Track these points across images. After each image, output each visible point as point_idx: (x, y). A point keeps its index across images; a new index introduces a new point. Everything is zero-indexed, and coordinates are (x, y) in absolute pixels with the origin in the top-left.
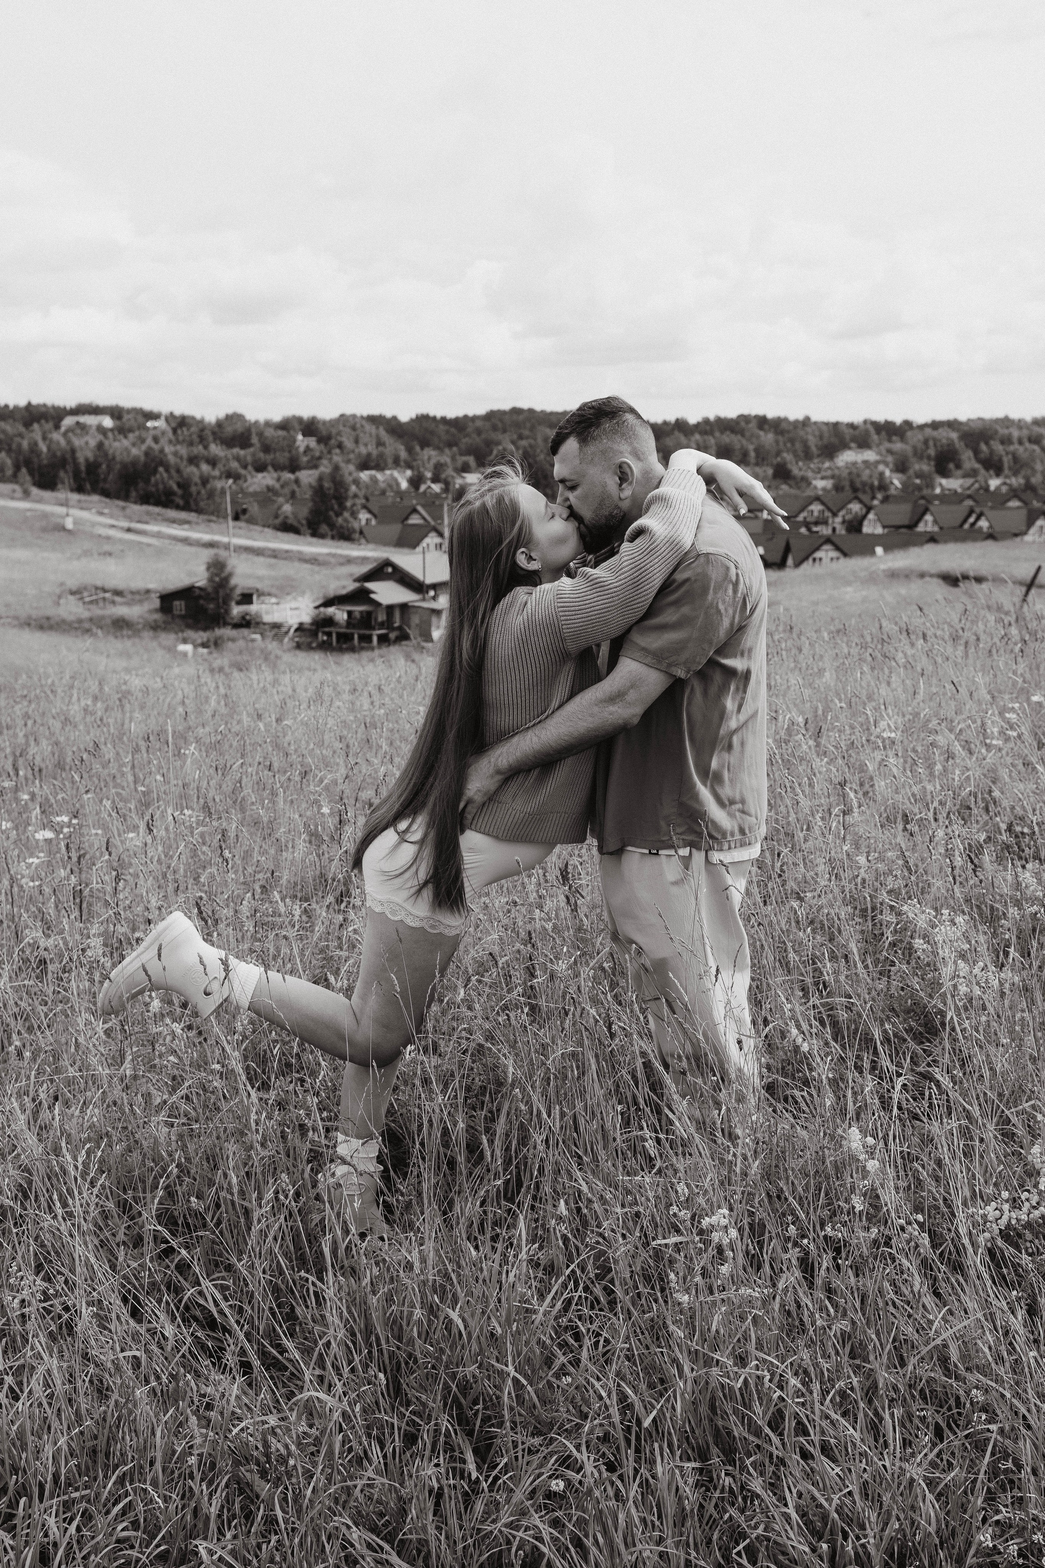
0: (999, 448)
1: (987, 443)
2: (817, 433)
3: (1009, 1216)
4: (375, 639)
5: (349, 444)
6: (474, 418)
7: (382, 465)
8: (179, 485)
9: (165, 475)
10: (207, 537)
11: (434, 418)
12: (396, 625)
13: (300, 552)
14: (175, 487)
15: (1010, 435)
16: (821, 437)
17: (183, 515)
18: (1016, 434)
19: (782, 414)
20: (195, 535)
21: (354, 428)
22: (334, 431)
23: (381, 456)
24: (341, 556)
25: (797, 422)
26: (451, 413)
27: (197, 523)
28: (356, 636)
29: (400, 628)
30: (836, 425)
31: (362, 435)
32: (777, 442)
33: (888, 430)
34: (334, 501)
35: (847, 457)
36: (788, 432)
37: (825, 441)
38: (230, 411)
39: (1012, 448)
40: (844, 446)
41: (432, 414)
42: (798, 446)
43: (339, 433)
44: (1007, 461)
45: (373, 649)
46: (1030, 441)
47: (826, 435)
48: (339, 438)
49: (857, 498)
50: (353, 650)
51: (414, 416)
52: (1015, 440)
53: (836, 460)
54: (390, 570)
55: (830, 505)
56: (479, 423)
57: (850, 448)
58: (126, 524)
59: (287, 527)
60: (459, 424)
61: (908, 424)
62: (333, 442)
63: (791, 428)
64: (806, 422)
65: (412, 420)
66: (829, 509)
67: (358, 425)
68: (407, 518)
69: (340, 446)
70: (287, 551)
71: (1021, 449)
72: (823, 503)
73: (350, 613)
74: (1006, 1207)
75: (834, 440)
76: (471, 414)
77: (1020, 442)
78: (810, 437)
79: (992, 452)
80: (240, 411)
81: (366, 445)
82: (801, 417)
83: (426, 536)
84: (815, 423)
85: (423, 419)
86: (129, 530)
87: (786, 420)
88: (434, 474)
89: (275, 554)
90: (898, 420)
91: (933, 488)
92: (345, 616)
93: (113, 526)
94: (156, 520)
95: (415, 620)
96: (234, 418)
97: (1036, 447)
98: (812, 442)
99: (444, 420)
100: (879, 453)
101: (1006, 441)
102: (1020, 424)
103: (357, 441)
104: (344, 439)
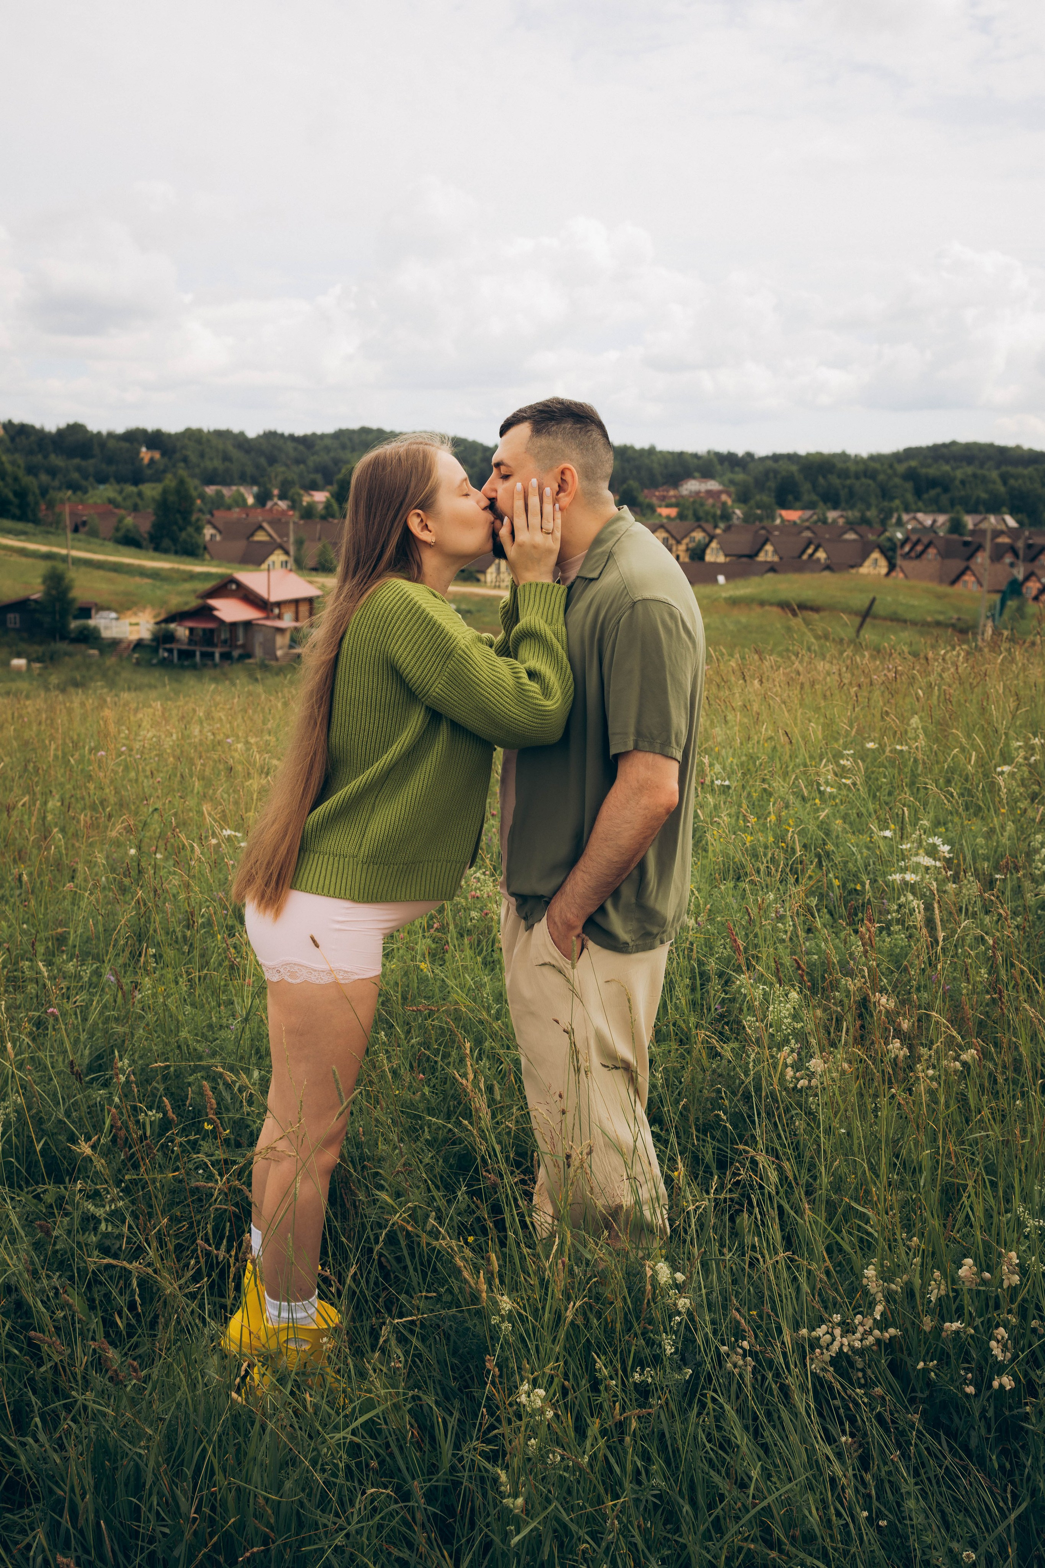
0: (835, 481)
1: (824, 477)
2: (662, 462)
3: (841, 1342)
4: (217, 656)
5: (193, 458)
6: (323, 437)
7: (228, 480)
8: (16, 494)
10: (44, 549)
11: (282, 435)
12: (240, 642)
13: (139, 566)
14: (11, 496)
16: (666, 466)
17: (20, 526)
19: (628, 443)
20: (31, 546)
21: (199, 442)
22: (179, 445)
23: (227, 470)
24: (184, 572)
25: (642, 451)
26: (300, 431)
27: (34, 535)
28: (198, 654)
29: (243, 646)
30: (681, 454)
31: (207, 450)
33: (730, 461)
34: (178, 516)
35: (691, 486)
37: (670, 470)
38: (71, 421)
39: (848, 482)
40: (688, 474)
41: (279, 431)
43: (184, 448)
44: (843, 493)
45: (215, 666)
46: (866, 476)
47: (671, 464)
48: (184, 452)
49: (700, 527)
50: (194, 667)
51: (261, 432)
52: (852, 475)
53: (680, 489)
54: (234, 587)
55: (674, 533)
56: (328, 442)
57: (694, 478)
59: (130, 541)
60: (307, 442)
61: (749, 455)
62: (178, 455)
64: (652, 451)
65: (259, 437)
66: (673, 537)
67: (204, 441)
68: (252, 535)
69: (185, 460)
70: (128, 565)
71: (857, 484)
72: (667, 531)
73: (191, 630)
74: (837, 1332)
75: (678, 469)
76: (319, 432)
77: (857, 477)
78: (655, 466)
79: (830, 485)
80: (81, 421)
81: (211, 459)
82: (646, 445)
83: (271, 553)
84: (661, 452)
85: (270, 436)
87: (632, 448)
88: (281, 490)
89: (117, 568)
90: (740, 452)
91: (773, 519)
92: (187, 632)
95: (259, 638)
96: (76, 429)
97: (870, 482)
98: (658, 470)
99: (292, 437)
100: (722, 483)
101: (844, 474)
102: (858, 460)
103: (202, 455)
104: (189, 453)
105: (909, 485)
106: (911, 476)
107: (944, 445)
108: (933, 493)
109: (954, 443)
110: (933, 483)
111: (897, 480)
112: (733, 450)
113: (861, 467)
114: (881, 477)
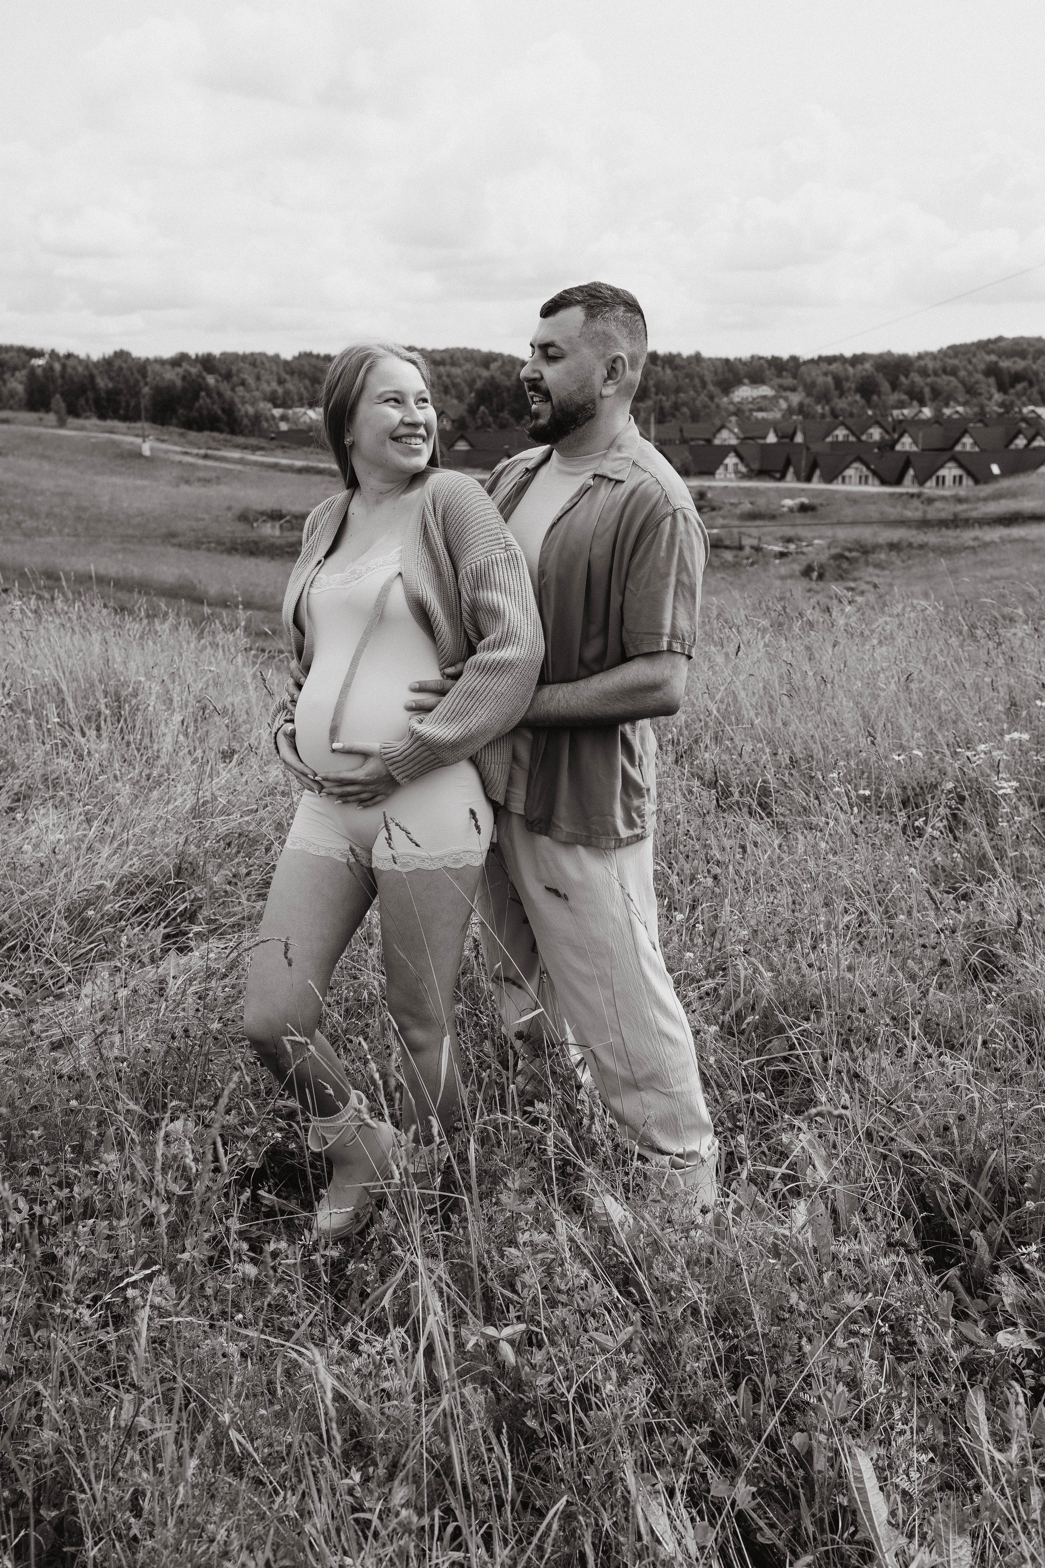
0: (917, 378)
1: (907, 376)
2: (712, 369)
5: (251, 381)
7: (290, 403)
9: (208, 401)
10: (299, 463)
11: (318, 356)
15: (926, 365)
16: (716, 373)
17: (253, 441)
18: (931, 365)
19: (674, 351)
20: (284, 461)
21: (254, 364)
22: (234, 369)
23: (287, 393)
25: (689, 358)
27: (272, 450)
30: (727, 361)
31: (263, 372)
32: (676, 377)
33: (777, 366)
35: (744, 393)
36: (683, 367)
37: (720, 377)
38: (118, 349)
39: (929, 380)
40: (739, 382)
41: (315, 352)
42: (697, 381)
43: (239, 371)
44: (927, 391)
46: (945, 371)
47: (720, 370)
48: (242, 375)
51: (296, 354)
52: (930, 372)
53: (731, 395)
57: (744, 384)
58: (202, 452)
61: (794, 359)
62: (235, 379)
63: (685, 363)
64: (698, 358)
65: (295, 358)
67: (258, 362)
69: (243, 383)
71: (938, 380)
75: (730, 376)
77: (936, 374)
78: (706, 373)
79: (913, 382)
80: (126, 348)
81: (268, 383)
82: (692, 352)
84: (710, 359)
85: (306, 357)
86: (206, 457)
87: (679, 355)
90: (785, 355)
93: (186, 453)
94: (225, 446)
97: (952, 378)
98: (709, 377)
100: (772, 387)
101: (924, 372)
102: (933, 356)
103: (258, 378)
104: (246, 376)
105: (992, 380)
106: (992, 371)
107: (989, 341)
108: (1020, 387)
109: (1000, 339)
110: (1017, 377)
111: (980, 377)
112: (777, 354)
113: (938, 365)
114: (962, 373)
